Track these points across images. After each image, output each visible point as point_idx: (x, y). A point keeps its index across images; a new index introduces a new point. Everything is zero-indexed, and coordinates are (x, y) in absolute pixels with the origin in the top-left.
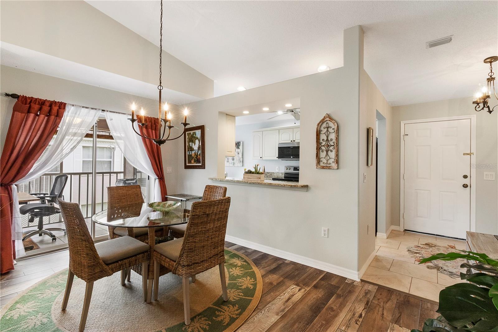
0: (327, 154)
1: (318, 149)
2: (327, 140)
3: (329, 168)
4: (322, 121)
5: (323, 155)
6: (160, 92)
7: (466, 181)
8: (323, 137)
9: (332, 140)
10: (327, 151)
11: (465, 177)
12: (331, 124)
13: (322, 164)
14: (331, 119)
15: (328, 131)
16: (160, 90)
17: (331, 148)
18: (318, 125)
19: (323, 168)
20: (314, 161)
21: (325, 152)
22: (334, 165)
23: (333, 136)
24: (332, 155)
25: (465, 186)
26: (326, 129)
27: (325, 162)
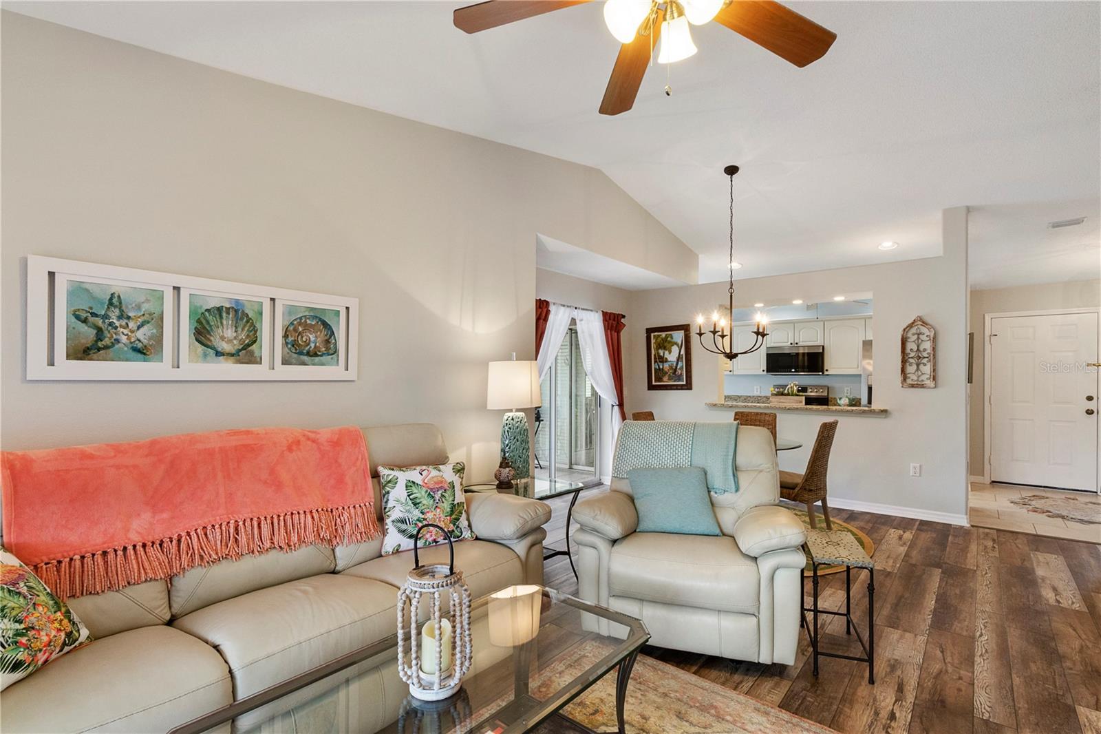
0: (918, 369)
1: (904, 361)
2: (918, 350)
3: (922, 386)
4: (911, 326)
5: (911, 369)
6: (731, 296)
7: (1091, 405)
8: (911, 346)
9: (925, 350)
10: (918, 365)
11: (1090, 398)
12: (924, 330)
13: (909, 381)
14: (924, 323)
15: (918, 338)
16: (731, 293)
17: (925, 361)
18: (904, 330)
19: (912, 386)
20: (899, 378)
21: (915, 367)
22: (930, 383)
23: (927, 345)
24: (927, 369)
25: (1089, 412)
26: (916, 336)
27: (915, 378)
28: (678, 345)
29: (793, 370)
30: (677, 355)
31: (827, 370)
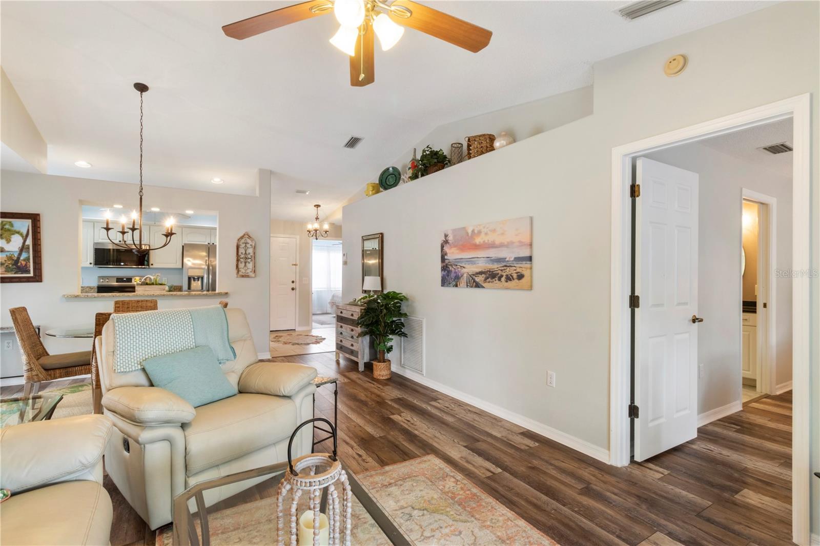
0: (245, 265)
1: (238, 260)
2: (246, 253)
3: (248, 276)
4: (242, 238)
5: (241, 265)
6: (141, 199)
7: (293, 285)
8: (242, 250)
9: (249, 254)
10: (245, 263)
11: (293, 282)
12: (249, 241)
13: (240, 273)
14: (249, 237)
15: (246, 246)
16: (141, 196)
17: (249, 260)
18: (238, 240)
19: (243, 276)
20: (235, 271)
21: (243, 264)
22: (252, 274)
23: (250, 251)
24: (250, 266)
25: (293, 289)
26: (244, 245)
27: (244, 271)
28: (21, 235)
29: (122, 264)
30: (20, 245)
31: (152, 265)
